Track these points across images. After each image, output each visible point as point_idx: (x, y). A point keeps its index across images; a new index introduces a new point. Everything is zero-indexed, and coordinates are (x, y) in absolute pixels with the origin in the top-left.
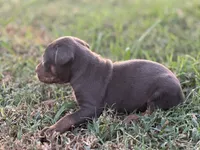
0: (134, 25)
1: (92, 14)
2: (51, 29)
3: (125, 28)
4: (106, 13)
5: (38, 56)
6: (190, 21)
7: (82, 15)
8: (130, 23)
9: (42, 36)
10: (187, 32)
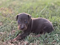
0: (39, 8)
1: (26, 4)
2: (14, 9)
3: (36, 8)
4: (31, 4)
5: (10, 17)
6: (56, 6)
7: (23, 5)
8: (38, 7)
9: (11, 11)
10: (55, 10)
